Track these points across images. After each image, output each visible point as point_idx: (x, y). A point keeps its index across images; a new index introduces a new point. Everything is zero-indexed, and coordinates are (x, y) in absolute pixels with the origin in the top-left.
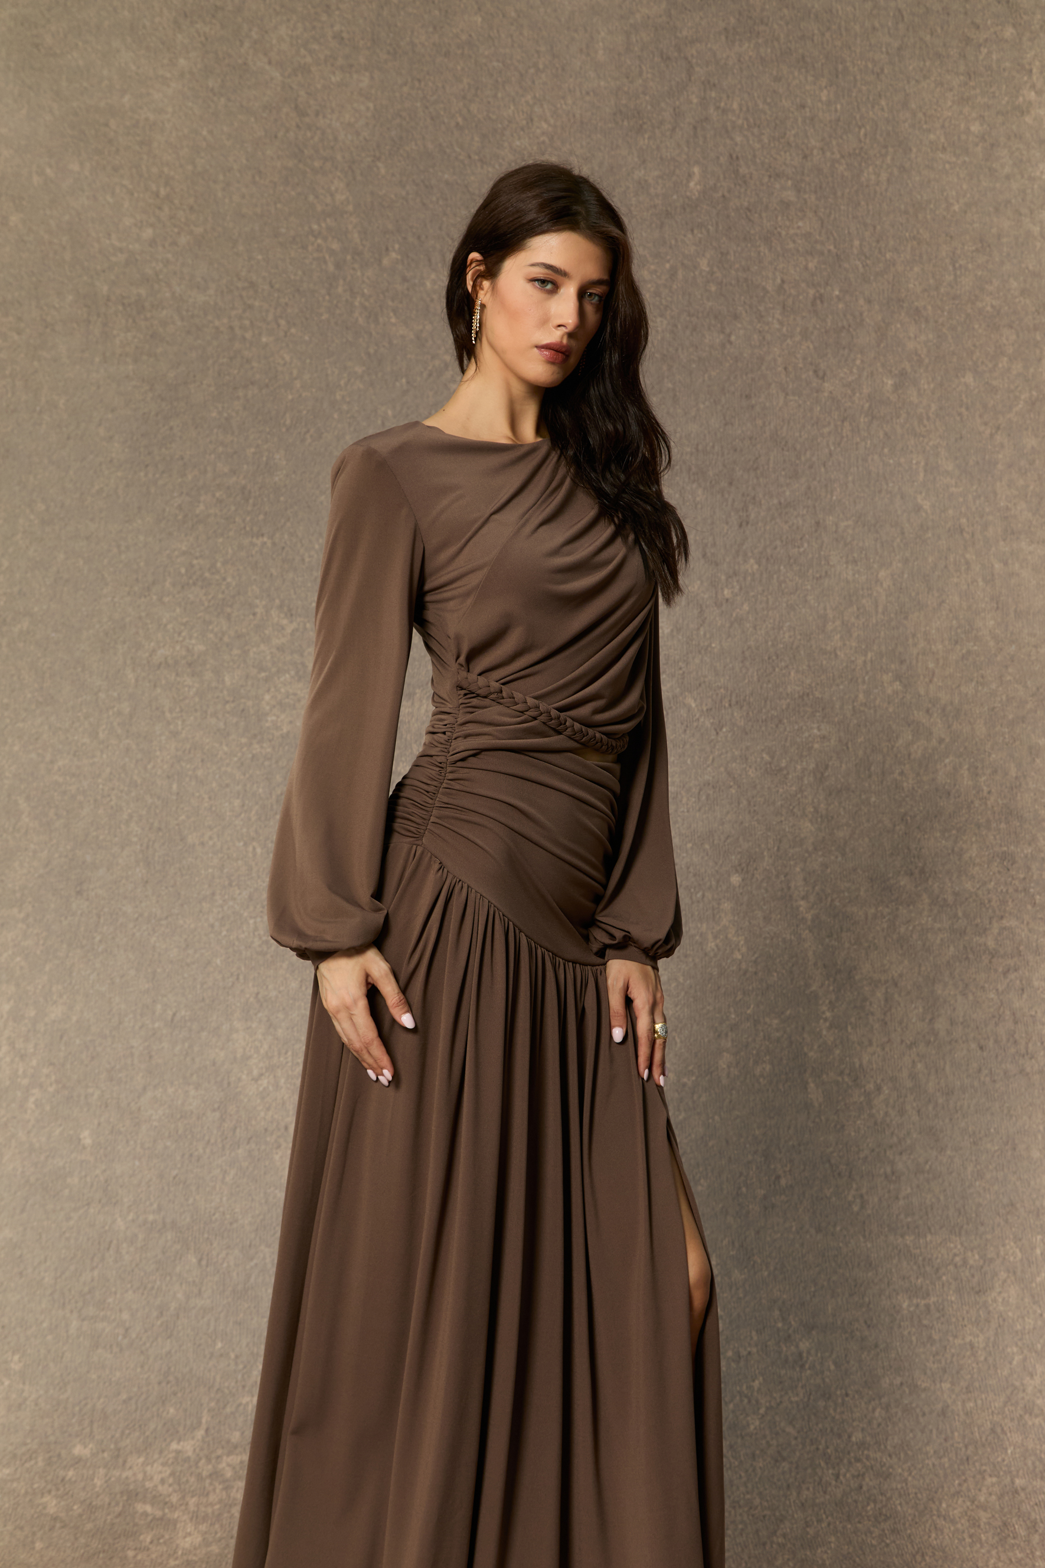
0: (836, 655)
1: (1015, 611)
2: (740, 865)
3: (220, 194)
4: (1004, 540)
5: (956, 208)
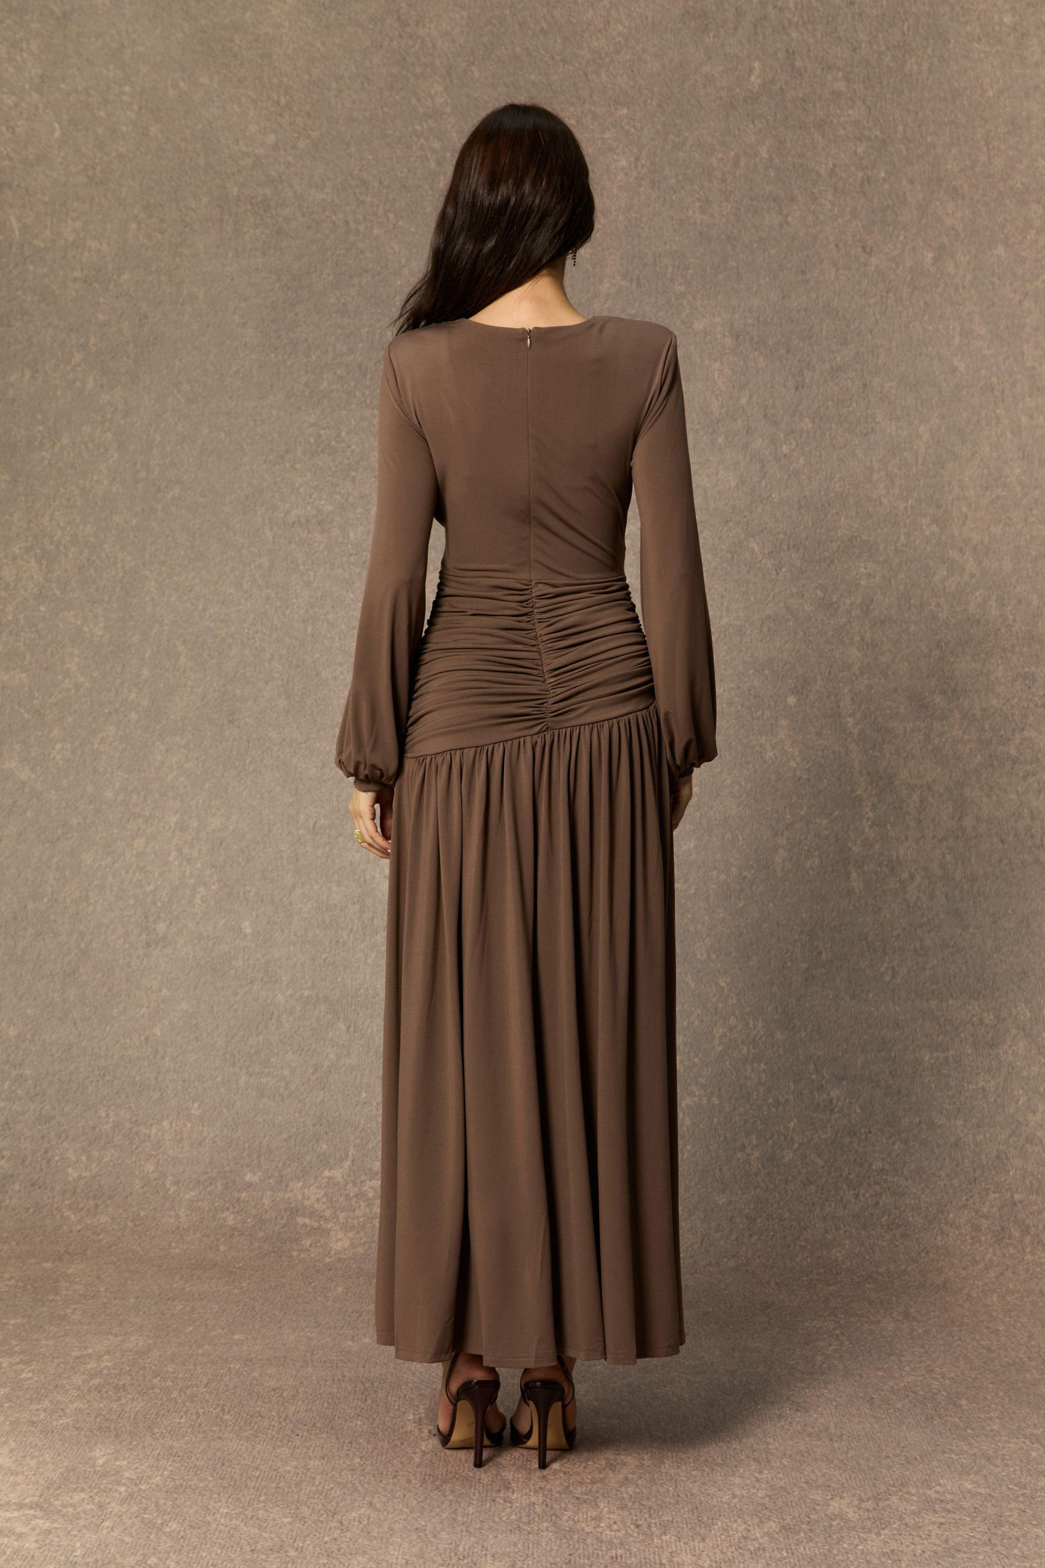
0: (881, 503)
2: (796, 687)
4: (1030, 396)
5: (990, 93)
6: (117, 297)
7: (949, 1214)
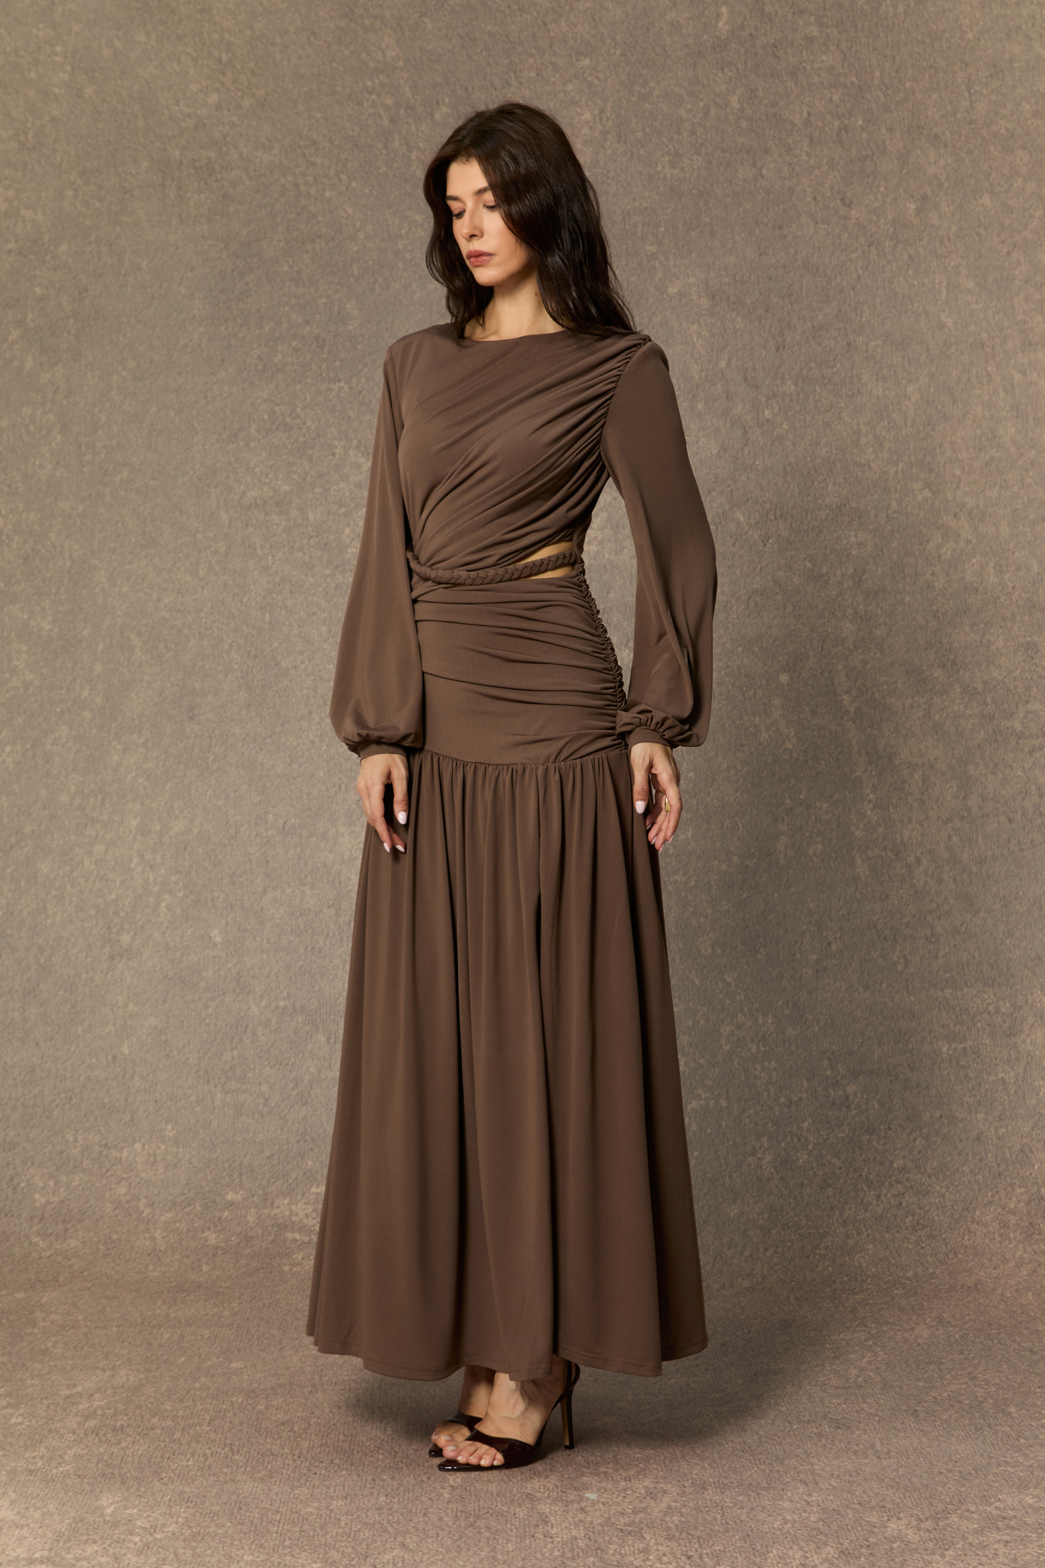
0: (870, 467)
1: (1034, 418)
2: (788, 665)
3: (278, 57)
4: (1023, 352)
5: (970, 36)
6: (55, 270)
7: (975, 1212)
